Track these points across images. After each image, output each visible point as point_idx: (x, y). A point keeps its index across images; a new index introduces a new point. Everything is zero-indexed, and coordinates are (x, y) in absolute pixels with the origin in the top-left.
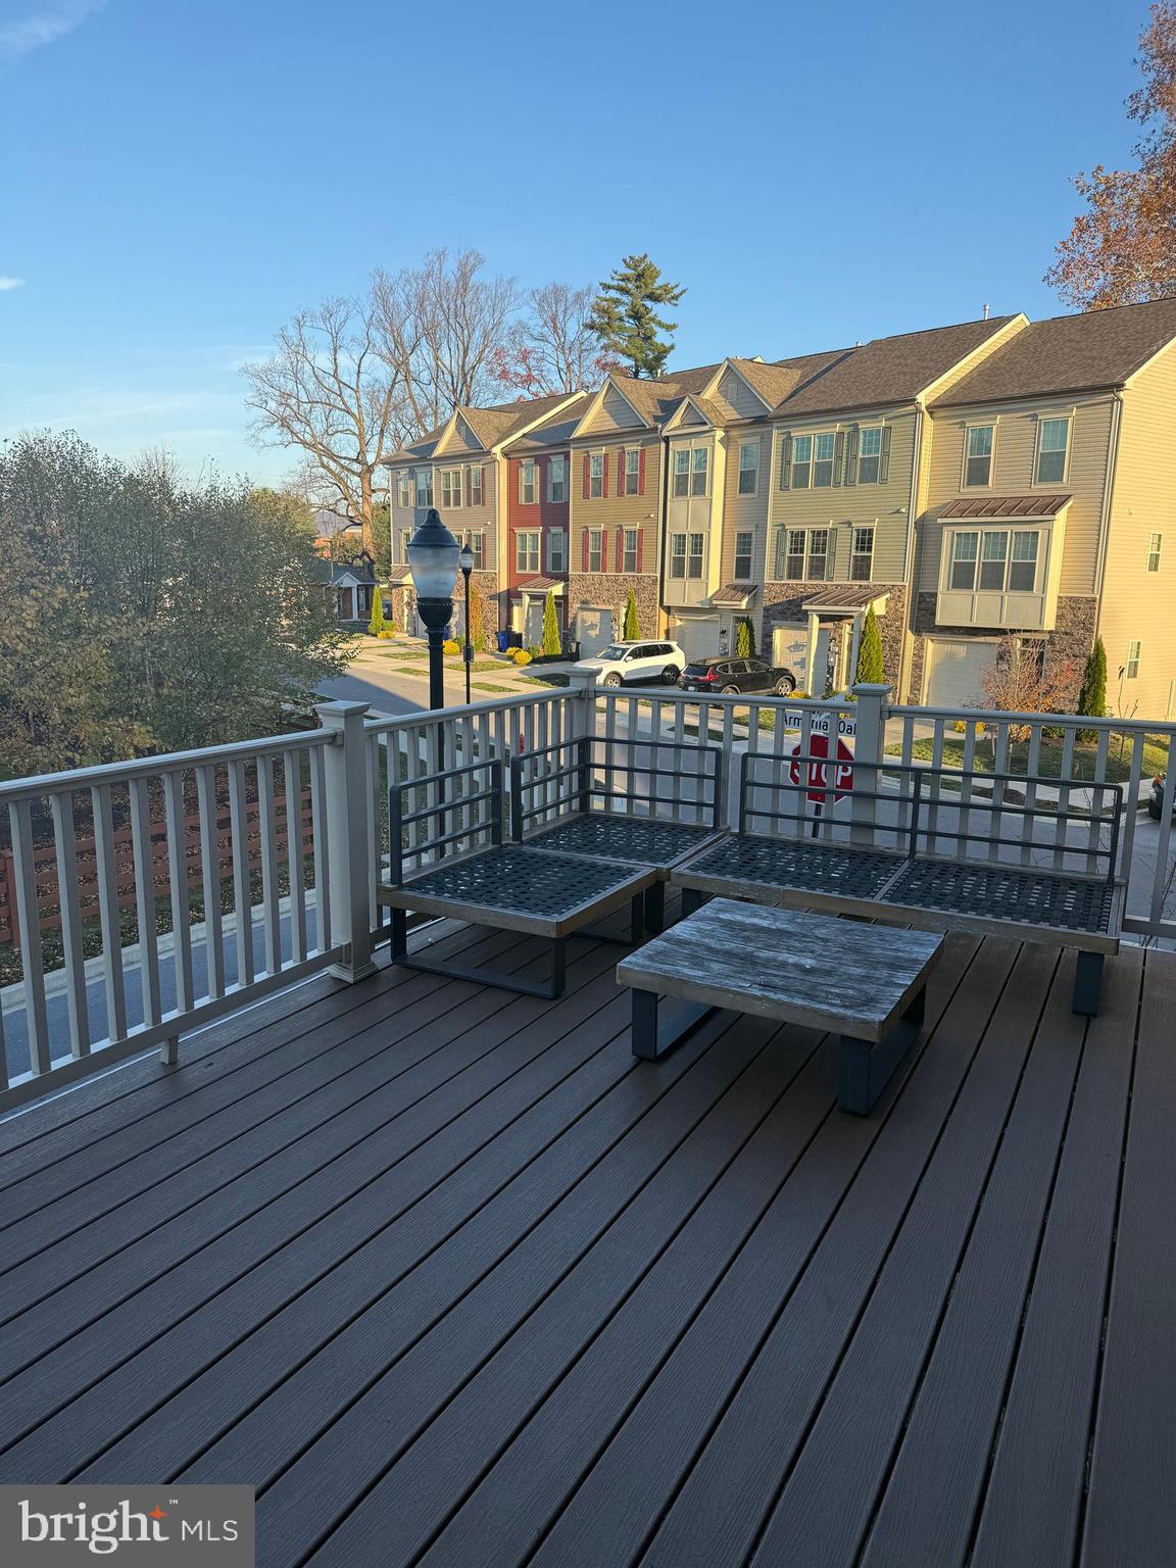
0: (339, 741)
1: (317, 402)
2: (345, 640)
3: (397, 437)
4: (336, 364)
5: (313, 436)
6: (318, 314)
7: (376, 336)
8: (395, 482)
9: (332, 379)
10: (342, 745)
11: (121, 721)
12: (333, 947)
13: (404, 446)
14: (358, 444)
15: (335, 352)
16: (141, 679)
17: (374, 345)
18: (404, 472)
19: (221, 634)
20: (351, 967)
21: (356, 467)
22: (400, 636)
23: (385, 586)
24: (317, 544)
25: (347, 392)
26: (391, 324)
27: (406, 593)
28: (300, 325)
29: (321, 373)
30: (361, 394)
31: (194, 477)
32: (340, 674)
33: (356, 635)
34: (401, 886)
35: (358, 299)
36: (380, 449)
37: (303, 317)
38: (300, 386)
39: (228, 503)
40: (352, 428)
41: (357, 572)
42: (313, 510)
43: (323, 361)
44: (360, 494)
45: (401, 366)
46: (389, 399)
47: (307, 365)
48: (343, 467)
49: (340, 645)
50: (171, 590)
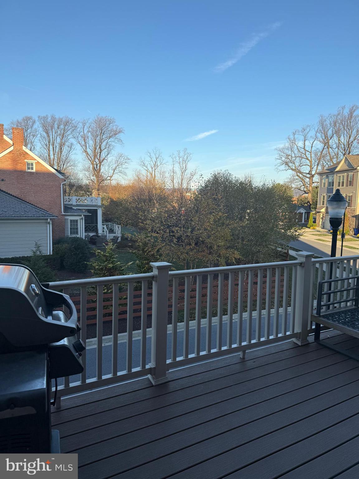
0: (303, 265)
1: (297, 157)
2: (300, 229)
3: (323, 166)
4: (305, 145)
5: (295, 167)
6: (300, 130)
7: (319, 135)
8: (321, 180)
9: (303, 149)
10: (304, 266)
11: (232, 250)
12: (295, 332)
13: (325, 168)
14: (310, 169)
15: (305, 141)
16: (238, 239)
17: (318, 138)
18: (324, 177)
19: (262, 227)
20: (300, 340)
21: (308, 176)
22: (318, 228)
23: (314, 212)
24: (294, 199)
25: (307, 153)
26: (324, 131)
27: (321, 214)
28: (294, 134)
29: (300, 148)
30: (312, 153)
31: (259, 181)
32: (297, 240)
33: (304, 228)
34: (320, 316)
35: (314, 125)
36: (317, 169)
37: (296, 132)
38: (292, 152)
39: (268, 188)
40: (308, 164)
41: (305, 208)
42: (293, 189)
43: (301, 144)
44: (309, 184)
45: (326, 144)
46: (321, 154)
47: (295, 146)
48: (304, 176)
49: (298, 231)
50: (248, 214)
